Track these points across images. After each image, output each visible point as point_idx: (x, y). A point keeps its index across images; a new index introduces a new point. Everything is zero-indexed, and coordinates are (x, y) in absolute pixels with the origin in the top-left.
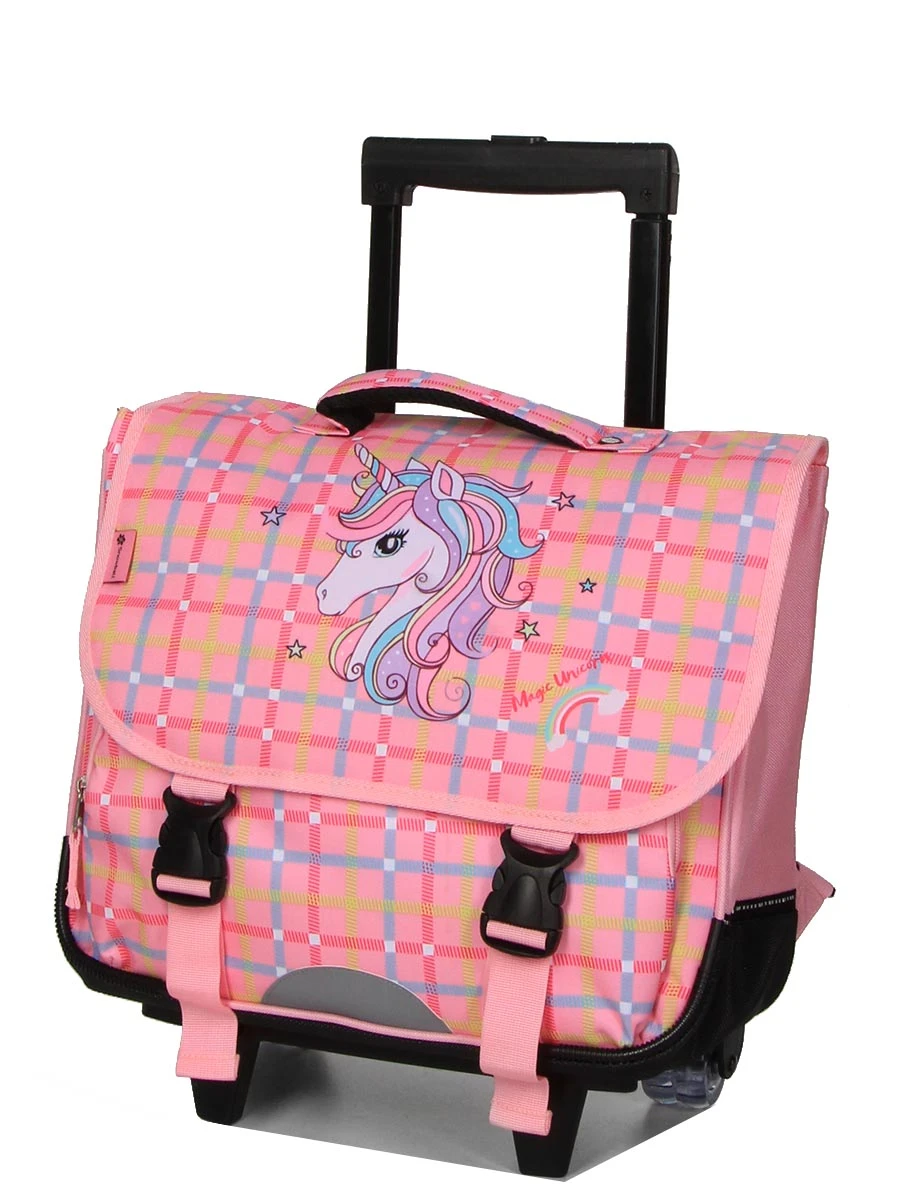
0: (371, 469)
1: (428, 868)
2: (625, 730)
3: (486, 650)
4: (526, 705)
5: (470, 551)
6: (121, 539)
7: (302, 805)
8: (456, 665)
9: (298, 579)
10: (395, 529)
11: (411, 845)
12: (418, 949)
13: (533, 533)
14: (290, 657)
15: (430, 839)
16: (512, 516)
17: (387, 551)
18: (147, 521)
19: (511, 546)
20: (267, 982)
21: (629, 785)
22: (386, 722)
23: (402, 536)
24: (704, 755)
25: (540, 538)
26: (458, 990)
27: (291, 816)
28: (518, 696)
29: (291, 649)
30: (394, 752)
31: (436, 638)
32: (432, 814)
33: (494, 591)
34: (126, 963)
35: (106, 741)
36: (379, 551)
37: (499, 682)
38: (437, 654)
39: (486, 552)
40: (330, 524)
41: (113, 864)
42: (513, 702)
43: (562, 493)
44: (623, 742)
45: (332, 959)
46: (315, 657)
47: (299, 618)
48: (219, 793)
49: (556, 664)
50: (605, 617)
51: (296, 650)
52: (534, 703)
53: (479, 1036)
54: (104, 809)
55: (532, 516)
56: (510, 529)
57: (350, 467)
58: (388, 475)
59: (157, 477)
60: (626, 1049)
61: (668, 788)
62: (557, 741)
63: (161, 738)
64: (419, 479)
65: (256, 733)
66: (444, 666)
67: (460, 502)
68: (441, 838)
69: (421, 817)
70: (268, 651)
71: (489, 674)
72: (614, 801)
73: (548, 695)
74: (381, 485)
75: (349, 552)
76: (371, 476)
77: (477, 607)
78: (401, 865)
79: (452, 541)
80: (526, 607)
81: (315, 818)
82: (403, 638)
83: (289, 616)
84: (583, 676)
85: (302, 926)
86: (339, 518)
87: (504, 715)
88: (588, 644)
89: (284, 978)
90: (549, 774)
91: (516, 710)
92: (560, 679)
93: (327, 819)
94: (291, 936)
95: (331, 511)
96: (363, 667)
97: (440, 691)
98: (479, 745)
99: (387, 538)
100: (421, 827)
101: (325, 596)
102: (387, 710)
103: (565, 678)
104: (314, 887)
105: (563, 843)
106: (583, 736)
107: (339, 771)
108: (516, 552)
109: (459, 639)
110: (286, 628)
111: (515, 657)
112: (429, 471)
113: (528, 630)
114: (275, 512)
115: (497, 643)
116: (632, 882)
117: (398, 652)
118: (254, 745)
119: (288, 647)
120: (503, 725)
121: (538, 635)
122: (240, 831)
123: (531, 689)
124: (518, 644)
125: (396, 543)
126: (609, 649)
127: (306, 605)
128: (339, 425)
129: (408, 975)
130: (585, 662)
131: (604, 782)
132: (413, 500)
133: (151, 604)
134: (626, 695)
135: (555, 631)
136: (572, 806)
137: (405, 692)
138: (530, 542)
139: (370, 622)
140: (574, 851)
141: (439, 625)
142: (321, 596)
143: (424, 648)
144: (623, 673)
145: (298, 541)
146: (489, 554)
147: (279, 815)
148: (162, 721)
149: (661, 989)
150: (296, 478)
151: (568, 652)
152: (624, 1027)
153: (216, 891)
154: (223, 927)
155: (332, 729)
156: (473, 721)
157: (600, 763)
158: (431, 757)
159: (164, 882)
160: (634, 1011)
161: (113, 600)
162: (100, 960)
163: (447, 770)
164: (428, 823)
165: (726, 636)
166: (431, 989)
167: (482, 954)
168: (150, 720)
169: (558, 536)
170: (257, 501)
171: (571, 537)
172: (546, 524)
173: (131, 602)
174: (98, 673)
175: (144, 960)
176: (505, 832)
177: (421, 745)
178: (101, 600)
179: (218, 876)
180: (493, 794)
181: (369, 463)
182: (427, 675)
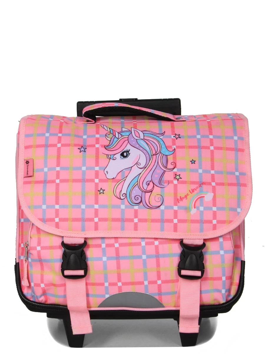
0: (110, 132)
1: (157, 256)
2: (214, 205)
3: (165, 185)
4: (182, 201)
5: (152, 154)
6: (27, 162)
7: (112, 241)
9: (97, 168)
10: (125, 150)
11: (151, 250)
12: (156, 282)
13: (171, 147)
14: (100, 194)
15: (157, 247)
16: (162, 143)
17: (124, 157)
18: (36, 155)
19: (165, 151)
20: (101, 300)
21: (219, 222)
22: (136, 211)
23: (128, 152)
24: (239, 210)
25: (173, 148)
26: (169, 293)
27: (108, 246)
28: (179, 198)
29: (100, 191)
30: (140, 220)
31: (148, 182)
32: (156, 239)
33: (163, 166)
34: (46, 302)
35: (35, 229)
36: (122, 157)
37: (172, 194)
38: (150, 187)
39: (157, 154)
40: (102, 150)
41: (42, 269)
42: (177, 200)
43: (175, 134)
44: (214, 209)
45: (126, 289)
46: (109, 193)
47: (101, 181)
48: (82, 241)
49: (189, 187)
50: (200, 171)
51: (101, 191)
52: (184, 200)
54: (39, 252)
55: (169, 142)
56: (163, 146)
57: (102, 132)
58: (117, 134)
59: (36, 140)
60: (223, 304)
61: (231, 222)
62: (193, 211)
63: (57, 226)
64: (128, 134)
65: (92, 220)
66: (153, 191)
67: (144, 140)
68: (161, 247)
69: (153, 240)
70: (92, 193)
71: (168, 192)
72: (215, 227)
73: (188, 197)
74: (115, 137)
75: (112, 158)
76: (111, 134)
77: (159, 172)
78: (148, 257)
79: (145, 152)
80: (175, 170)
81: (117, 245)
82: (138, 184)
83: (97, 181)
84: (198, 190)
85: (115, 280)
86: (105, 148)
87: (176, 204)
88: (197, 179)
89: (108, 298)
90: (193, 221)
91: (179, 203)
92: (191, 191)
93: (121, 245)
94: (111, 284)
95: (102, 146)
96: (126, 194)
97: (153, 199)
98: (169, 215)
99: (123, 153)
100: (153, 243)
101: (107, 173)
102: (136, 207)
103: (193, 191)
104: (118, 267)
105: (200, 242)
106: (202, 208)
107: (123, 229)
108: (167, 153)
109: (156, 182)
110: (97, 184)
111: (175, 186)
112: (130, 131)
113: (178, 177)
114: (83, 148)
115: (169, 182)
116: (222, 252)
117: (137, 188)
118: (92, 224)
119: (98, 191)
120: (176, 208)
121: (181, 178)
122: (90, 253)
123: (183, 195)
124: (175, 182)
125: (127, 154)
126: (204, 181)
127: (102, 176)
128: (91, 120)
129: (152, 291)
130: (198, 185)
131: (211, 222)
132: (128, 140)
133: (45, 182)
134: (212, 194)
135: (186, 176)
136: (201, 230)
137: (141, 201)
138: (171, 150)
139: (125, 180)
140: (204, 245)
141: (149, 178)
142: (106, 173)
143: (145, 186)
144: (210, 188)
145: (94, 156)
146: (159, 154)
147: (104, 246)
148: (57, 220)
149: (231, 284)
150: (85, 137)
151: (192, 183)
152: (223, 297)
153: (86, 273)
154: (87, 284)
155: (118, 216)
156: (166, 208)
157: (208, 216)
158: (153, 221)
159: (67, 273)
160: (226, 292)
161: (29, 183)
162: (37, 301)
163: (158, 225)
164: (155, 242)
165: (237, 174)
166: (160, 293)
167: (177, 281)
168: (52, 220)
169: (178, 147)
170: (75, 145)
171: (183, 147)
172: (174, 144)
173: (37, 182)
174: (29, 207)
175: (54, 299)
176: (181, 242)
177: (149, 217)
178: (25, 183)
179: (86, 268)
180: (175, 230)
181: (109, 130)
182: (148, 195)
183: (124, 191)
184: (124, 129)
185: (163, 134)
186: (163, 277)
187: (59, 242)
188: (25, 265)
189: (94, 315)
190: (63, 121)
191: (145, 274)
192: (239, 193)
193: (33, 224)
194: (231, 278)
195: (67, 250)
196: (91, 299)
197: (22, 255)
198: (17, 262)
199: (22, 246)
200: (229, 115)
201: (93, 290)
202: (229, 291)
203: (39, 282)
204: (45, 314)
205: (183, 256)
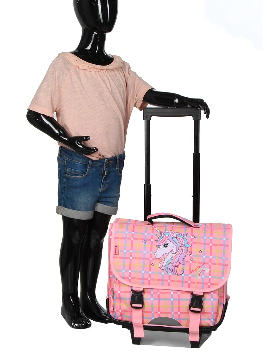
1: (179, 300)
2: (210, 275)
3: (185, 263)
4: (193, 272)
5: (180, 246)
6: (116, 247)
7: (156, 291)
8: (181, 266)
9: (151, 253)
10: (166, 243)
11: (176, 296)
12: (177, 313)
15: (179, 295)
16: (185, 240)
17: (165, 247)
18: (120, 243)
19: (186, 245)
20: (150, 320)
21: (211, 284)
22: (170, 276)
24: (223, 278)
26: (184, 319)
27: (154, 293)
28: (192, 270)
29: (152, 265)
30: (172, 281)
31: (177, 262)
32: (179, 291)
33: (185, 253)
34: (122, 319)
35: (118, 281)
38: (177, 264)
39: (182, 246)
40: (154, 243)
41: (121, 302)
42: (191, 272)
43: (193, 235)
44: (210, 277)
45: (162, 316)
46: (156, 266)
47: (153, 259)
48: (142, 290)
49: (197, 265)
50: (204, 257)
52: (195, 271)
53: (189, 326)
54: (119, 294)
55: (189, 240)
56: (186, 242)
57: (155, 232)
58: (162, 233)
61: (218, 284)
62: (199, 278)
63: (130, 281)
64: (168, 234)
65: (147, 279)
66: (179, 266)
67: (176, 238)
68: (181, 295)
70: (148, 265)
71: (187, 268)
72: (209, 287)
73: (197, 270)
74: (162, 235)
75: (159, 247)
76: (159, 233)
77: (183, 256)
78: (174, 299)
79: (176, 245)
80: (191, 256)
81: (158, 293)
82: (171, 262)
83: (151, 259)
84: (202, 267)
85: (157, 310)
86: (156, 241)
88: (202, 261)
89: (153, 319)
90: (198, 283)
93: (160, 293)
94: (155, 312)
95: (154, 240)
96: (165, 267)
97: (179, 270)
98: (186, 279)
99: (165, 245)
101: (156, 255)
102: (170, 274)
103: (199, 267)
104: (159, 304)
105: (202, 294)
106: (203, 276)
107: (162, 285)
108: (188, 246)
109: (181, 261)
110: (151, 261)
111: (190, 264)
112: (169, 232)
113: (192, 259)
114: (144, 241)
115: (187, 262)
116: (212, 300)
117: (171, 264)
118: (147, 281)
120: (190, 275)
121: (194, 260)
122: (145, 296)
123: (194, 269)
124: (191, 262)
125: (167, 246)
126: (205, 262)
127: (153, 257)
128: (150, 224)
129: (175, 317)
130: (202, 264)
131: (207, 284)
132: (168, 238)
133: (124, 258)
134: (209, 269)
135: (196, 259)
136: (203, 288)
137: (173, 271)
139: (165, 260)
140: (203, 296)
141: (177, 259)
143: (175, 263)
144: (208, 266)
145: (150, 246)
147: (152, 293)
148: (130, 278)
149: (217, 316)
150: (146, 234)
151: (199, 263)
152: (212, 323)
153: (143, 306)
154: (143, 312)
155: (161, 278)
156: (185, 275)
157: (206, 281)
158: (178, 281)
159: (133, 305)
160: (214, 320)
161: (116, 257)
162: (117, 319)
163: (181, 283)
164: (178, 292)
165: (224, 258)
166: (180, 319)
167: (189, 313)
168: (127, 278)
169: (194, 243)
170: (141, 239)
171: (196, 243)
172: (192, 241)
173: (120, 258)
174: (116, 270)
175: (126, 318)
176: (192, 293)
177: (176, 280)
178: (114, 257)
179: (142, 303)
180: (189, 287)
181: (158, 231)
182: (176, 268)
183: (164, 265)
184: (166, 231)
185: (186, 235)
186: (181, 311)
187: (130, 289)
188: (112, 300)
189: (146, 328)
190: (135, 224)
191: (172, 309)
192: (224, 269)
193: (117, 278)
194: (217, 313)
195: (134, 294)
196: (144, 319)
197: (110, 294)
198: (108, 298)
199: (111, 290)
200: (224, 224)
201: (146, 315)
202: (216, 320)
203: (118, 309)
204: (121, 326)
205: (192, 300)
